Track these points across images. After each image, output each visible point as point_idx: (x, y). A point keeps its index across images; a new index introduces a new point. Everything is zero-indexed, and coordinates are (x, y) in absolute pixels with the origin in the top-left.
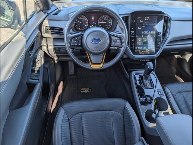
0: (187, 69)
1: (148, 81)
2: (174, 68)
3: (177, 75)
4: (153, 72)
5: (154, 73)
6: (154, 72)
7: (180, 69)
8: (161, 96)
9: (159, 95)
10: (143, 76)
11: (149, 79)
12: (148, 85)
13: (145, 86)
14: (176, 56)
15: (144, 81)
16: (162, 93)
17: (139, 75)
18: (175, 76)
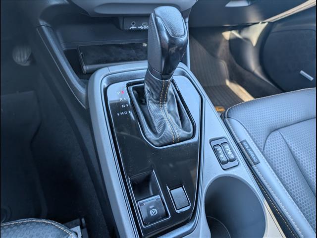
0: (253, 64)
1: (166, 105)
2: (223, 65)
3: (231, 80)
4: (181, 64)
5: (187, 69)
6: (186, 64)
7: (237, 66)
8: (230, 164)
9: (222, 163)
10: (143, 88)
11: (169, 97)
12: (169, 127)
13: (155, 133)
14: (227, 35)
15: (152, 107)
16: (230, 153)
17: (128, 85)
18: (228, 83)
